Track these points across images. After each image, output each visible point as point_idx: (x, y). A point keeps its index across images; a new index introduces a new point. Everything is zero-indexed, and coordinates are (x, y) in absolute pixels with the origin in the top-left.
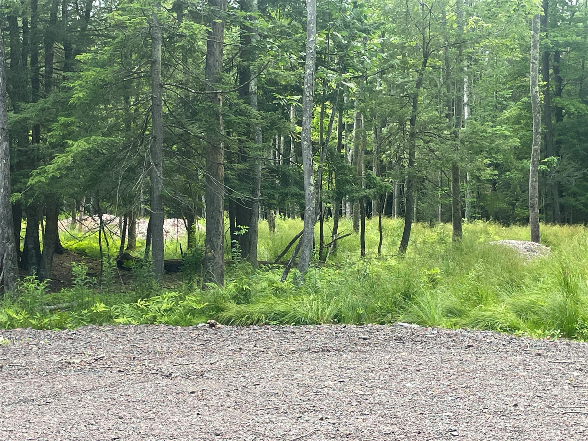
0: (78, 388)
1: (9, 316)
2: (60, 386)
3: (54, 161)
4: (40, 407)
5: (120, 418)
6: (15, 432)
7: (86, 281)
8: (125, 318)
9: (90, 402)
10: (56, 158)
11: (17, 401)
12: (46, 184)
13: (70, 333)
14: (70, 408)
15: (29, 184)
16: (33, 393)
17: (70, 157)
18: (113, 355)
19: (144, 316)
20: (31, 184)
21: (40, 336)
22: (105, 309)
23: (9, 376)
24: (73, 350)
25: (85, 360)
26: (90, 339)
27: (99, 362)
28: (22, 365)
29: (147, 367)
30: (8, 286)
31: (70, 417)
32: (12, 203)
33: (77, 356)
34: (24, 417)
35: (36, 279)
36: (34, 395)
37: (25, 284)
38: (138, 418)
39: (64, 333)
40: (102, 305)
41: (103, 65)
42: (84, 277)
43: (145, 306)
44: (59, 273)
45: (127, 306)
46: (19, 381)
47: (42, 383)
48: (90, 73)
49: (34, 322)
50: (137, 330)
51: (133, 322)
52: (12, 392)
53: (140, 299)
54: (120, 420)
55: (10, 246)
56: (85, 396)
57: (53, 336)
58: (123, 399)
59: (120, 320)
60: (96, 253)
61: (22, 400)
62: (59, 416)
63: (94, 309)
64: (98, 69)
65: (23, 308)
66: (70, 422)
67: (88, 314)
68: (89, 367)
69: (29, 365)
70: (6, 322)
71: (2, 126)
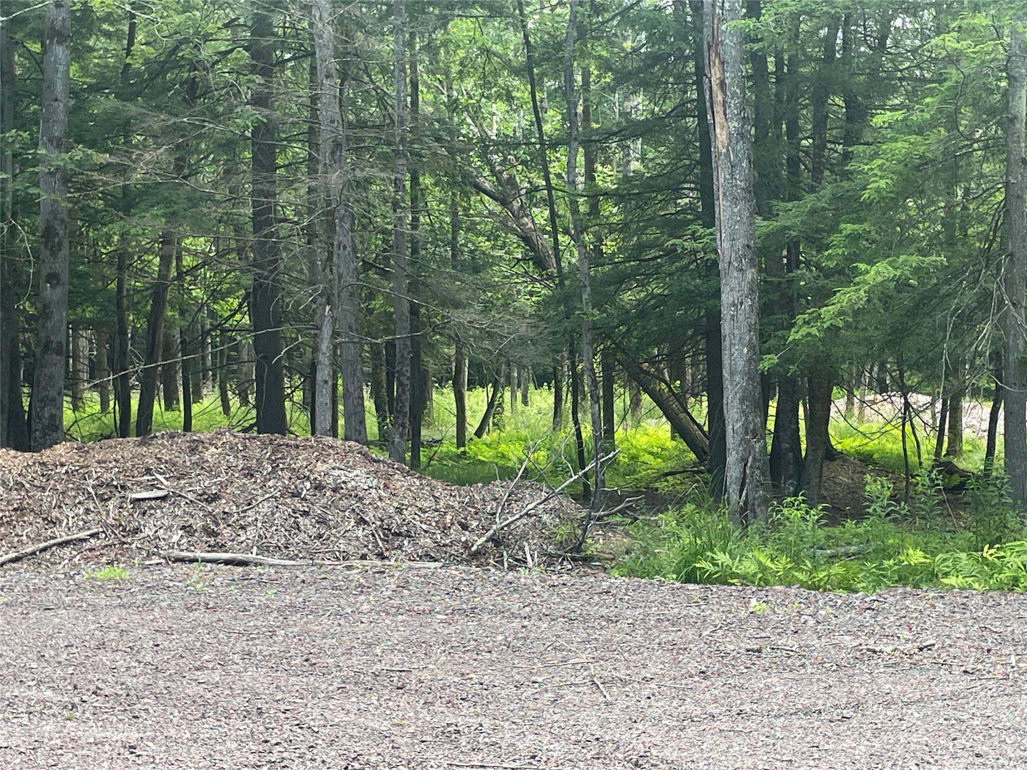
0: (895, 696)
1: (760, 563)
2: (863, 691)
3: (834, 299)
4: (832, 724)
5: (978, 755)
6: (796, 765)
7: (890, 509)
8: (960, 577)
9: (919, 723)
10: (838, 294)
11: (792, 711)
12: (820, 340)
13: (867, 599)
14: (886, 731)
15: (791, 338)
16: (818, 698)
17: (862, 292)
18: (948, 642)
19: (995, 575)
20: (794, 340)
21: (817, 602)
22: (924, 560)
23: (774, 666)
24: (878, 628)
25: (902, 648)
26: (904, 611)
27: (926, 653)
28: (794, 649)
29: (1016, 669)
30: (755, 513)
31: (888, 747)
32: (763, 373)
33: (885, 640)
34: (808, 739)
35: (804, 501)
36: (820, 702)
37: (786, 511)
38: (1010, 759)
39: (857, 599)
40: (919, 553)
41: (920, 131)
42: (886, 502)
43: (998, 558)
44: (831, 493)
45: (963, 556)
46: (791, 676)
47: (831, 683)
48: (899, 145)
49: (802, 577)
50: (988, 601)
51: (976, 586)
52: (782, 695)
53: (988, 546)
54: (978, 761)
55: (757, 445)
56: (910, 712)
57: (840, 602)
58: (978, 722)
59: (952, 580)
60: (892, 461)
61: (800, 710)
62: (868, 743)
63: (904, 558)
64: (912, 138)
65: (782, 551)
66: (889, 754)
67: (896, 567)
68: (910, 661)
69: (804, 651)
70: (755, 575)
71: (746, 243)
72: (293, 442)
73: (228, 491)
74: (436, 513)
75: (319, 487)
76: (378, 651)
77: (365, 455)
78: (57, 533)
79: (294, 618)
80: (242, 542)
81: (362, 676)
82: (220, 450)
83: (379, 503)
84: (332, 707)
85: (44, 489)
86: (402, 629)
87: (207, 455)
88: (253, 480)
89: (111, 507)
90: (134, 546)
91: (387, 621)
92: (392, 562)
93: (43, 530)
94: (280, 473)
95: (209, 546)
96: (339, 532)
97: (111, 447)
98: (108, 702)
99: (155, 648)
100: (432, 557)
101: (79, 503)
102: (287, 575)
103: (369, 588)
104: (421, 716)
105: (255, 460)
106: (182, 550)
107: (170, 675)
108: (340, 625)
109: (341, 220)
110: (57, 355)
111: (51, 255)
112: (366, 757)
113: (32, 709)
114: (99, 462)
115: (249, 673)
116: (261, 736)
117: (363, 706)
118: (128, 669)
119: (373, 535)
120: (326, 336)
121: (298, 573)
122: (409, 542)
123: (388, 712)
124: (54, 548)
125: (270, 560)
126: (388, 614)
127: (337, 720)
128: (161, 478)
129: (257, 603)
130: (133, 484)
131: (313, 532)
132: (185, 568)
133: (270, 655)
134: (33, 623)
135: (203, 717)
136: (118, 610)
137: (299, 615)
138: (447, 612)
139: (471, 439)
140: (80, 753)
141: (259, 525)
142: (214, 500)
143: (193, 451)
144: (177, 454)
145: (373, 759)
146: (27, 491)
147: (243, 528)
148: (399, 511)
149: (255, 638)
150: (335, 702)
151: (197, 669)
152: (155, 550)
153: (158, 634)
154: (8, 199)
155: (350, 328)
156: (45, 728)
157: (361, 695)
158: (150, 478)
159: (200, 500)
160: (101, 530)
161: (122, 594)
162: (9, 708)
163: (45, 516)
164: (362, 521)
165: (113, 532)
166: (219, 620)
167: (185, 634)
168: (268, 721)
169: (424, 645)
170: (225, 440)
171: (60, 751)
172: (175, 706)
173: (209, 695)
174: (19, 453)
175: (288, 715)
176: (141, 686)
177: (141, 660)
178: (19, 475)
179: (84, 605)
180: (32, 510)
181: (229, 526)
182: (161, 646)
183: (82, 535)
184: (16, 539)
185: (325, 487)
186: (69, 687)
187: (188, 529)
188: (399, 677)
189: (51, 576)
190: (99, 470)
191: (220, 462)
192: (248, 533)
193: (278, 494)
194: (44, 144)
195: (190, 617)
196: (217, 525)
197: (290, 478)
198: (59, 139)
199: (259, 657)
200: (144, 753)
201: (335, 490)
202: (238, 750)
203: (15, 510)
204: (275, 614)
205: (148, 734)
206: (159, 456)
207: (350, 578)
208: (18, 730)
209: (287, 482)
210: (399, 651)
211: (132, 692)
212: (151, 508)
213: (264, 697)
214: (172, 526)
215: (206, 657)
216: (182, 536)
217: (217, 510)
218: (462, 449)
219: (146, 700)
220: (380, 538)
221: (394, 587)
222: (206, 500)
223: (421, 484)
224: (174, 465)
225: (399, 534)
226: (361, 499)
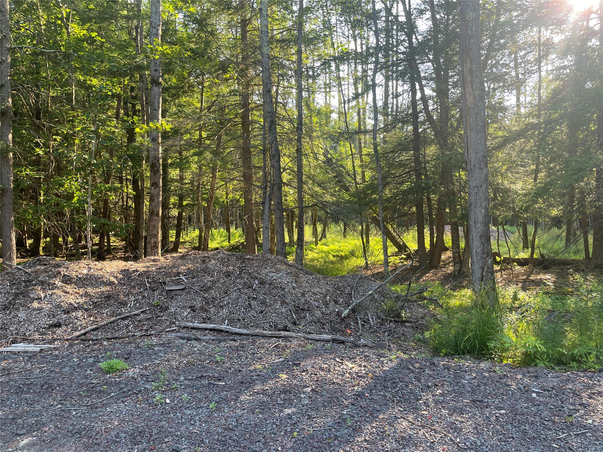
71: (483, 155)
73: (216, 286)
74: (322, 295)
75: (262, 283)
77: (285, 263)
78: (124, 311)
80: (220, 317)
83: (293, 291)
88: (230, 279)
89: (155, 295)
90: (163, 318)
93: (117, 309)
94: (243, 275)
95: (202, 319)
96: (272, 310)
106: (188, 321)
111: (154, 175)
119: (290, 311)
120: (267, 207)
122: (309, 314)
124: (119, 321)
125: (234, 329)
128: (184, 278)
130: (169, 282)
131: (258, 309)
141: (230, 306)
142: (208, 291)
147: (221, 307)
148: (303, 295)
152: (174, 321)
158: (178, 278)
159: (201, 291)
160: (148, 308)
164: (284, 303)
165: (154, 310)
181: (214, 306)
183: (137, 312)
185: (265, 283)
187: (192, 308)
192: (224, 311)
193: (241, 287)
196: (208, 306)
197: (248, 278)
201: (270, 284)
209: (246, 280)
212: (176, 295)
214: (185, 306)
216: (189, 312)
217: (209, 297)
220: (294, 312)
222: (205, 291)
224: (191, 271)
225: (303, 310)
226: (284, 289)
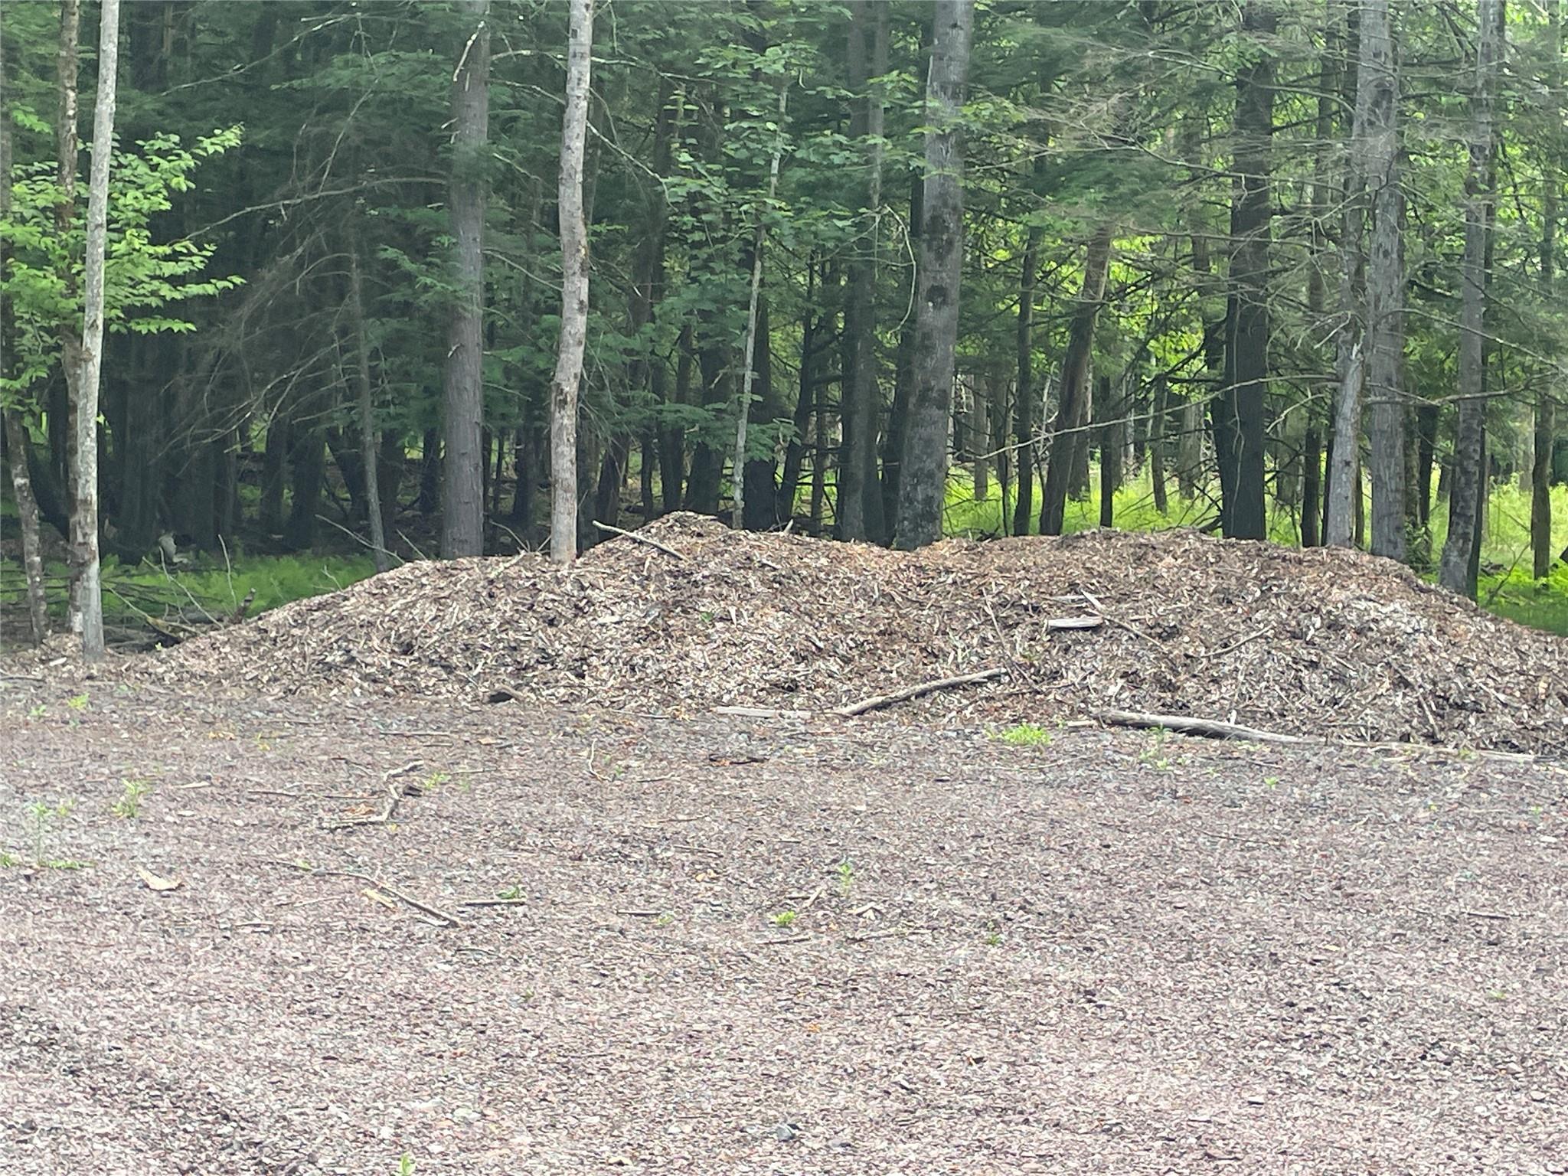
72: (1293, 555)
73: (1193, 624)
74: (1522, 678)
75: (1334, 626)
76: (1450, 883)
77: (1406, 580)
78: (940, 672)
79: (1310, 823)
80: (1214, 703)
81: (1430, 920)
82: (1180, 561)
83: (1429, 657)
84: (1387, 963)
85: (922, 606)
86: (1487, 852)
87: (1161, 568)
88: (1231, 609)
89: (1018, 638)
90: (1051, 697)
91: (1460, 839)
92: (1450, 749)
93: (921, 666)
94: (1274, 601)
95: (1163, 705)
96: (1366, 698)
97: (1016, 549)
98: (1044, 923)
99: (1104, 850)
100: (1513, 746)
101: (972, 629)
102: (1290, 757)
103: (1424, 785)
104: (1533, 989)
105: (1233, 580)
106: (1123, 709)
107: (1131, 892)
108: (1384, 838)
109: (1385, 210)
110: (939, 408)
111: (937, 260)
112: (1453, 1045)
113: (935, 923)
114: (1000, 570)
115: (1251, 900)
116: (1282, 996)
117: (1436, 966)
118: (1067, 877)
119: (1420, 705)
120: (1350, 392)
121: (1307, 755)
122: (1478, 719)
123: (1478, 979)
124: (936, 694)
125: (1256, 733)
126: (1459, 828)
127: (1399, 984)
128: (1091, 598)
129: (1250, 796)
130: (1050, 606)
131: (1324, 694)
132: (1132, 735)
133: (1281, 875)
134: (923, 800)
135: (1189, 958)
136: (1042, 790)
137: (1317, 819)
138: (1557, 832)
139: (1556, 566)
140: (1013, 993)
141: (1241, 678)
142: (1170, 636)
143: (1139, 560)
144: (1115, 564)
145: (1464, 1048)
146: (898, 607)
147: (1215, 681)
148: (1461, 669)
149: (1253, 849)
150: (1390, 955)
151: (1171, 887)
152: (1083, 705)
153: (1105, 830)
154: (875, 175)
155: (1389, 380)
156: (958, 952)
157: (1432, 949)
158: (1076, 597)
159: (1150, 635)
160: (1004, 670)
161: (1046, 766)
162: (903, 920)
163: (923, 645)
164: (1401, 683)
165: (1020, 674)
166: (1195, 817)
167: (1147, 834)
168: (1289, 974)
169: (1524, 881)
170: (1187, 547)
171: (984, 989)
172: (1144, 938)
173: (1192, 927)
174: (886, 552)
175: (1319, 967)
176: (1089, 905)
177: (1085, 865)
178: (888, 583)
179: (992, 778)
180: (905, 636)
181: (1194, 676)
182: (1113, 848)
183: (976, 676)
184: (882, 676)
185: (1343, 627)
186: (984, 897)
187: (1131, 678)
188: (1491, 927)
189: (938, 733)
190: (1001, 581)
191: (1180, 579)
192: (1224, 690)
193: (1270, 633)
194: (934, 93)
195: (1150, 809)
196: (1176, 674)
197: (1290, 610)
198: (957, 85)
199: (1263, 877)
200: (1108, 1003)
201: (1359, 632)
202: (1250, 1012)
203: (881, 633)
204: (1279, 814)
205: (1109, 975)
206: (1088, 565)
207: (1392, 768)
208: (919, 951)
209: (1285, 616)
210: (1484, 886)
211: (1078, 913)
212: (1077, 642)
213: (1277, 937)
214: (1109, 671)
215: (1182, 870)
216: (1122, 687)
217: (1176, 652)
218: (1543, 580)
219: (1099, 926)
220: (1433, 712)
221: (1464, 787)
222: (1160, 636)
223: (1498, 630)
224: (1111, 580)
225: (1461, 707)
226: (1401, 648)
